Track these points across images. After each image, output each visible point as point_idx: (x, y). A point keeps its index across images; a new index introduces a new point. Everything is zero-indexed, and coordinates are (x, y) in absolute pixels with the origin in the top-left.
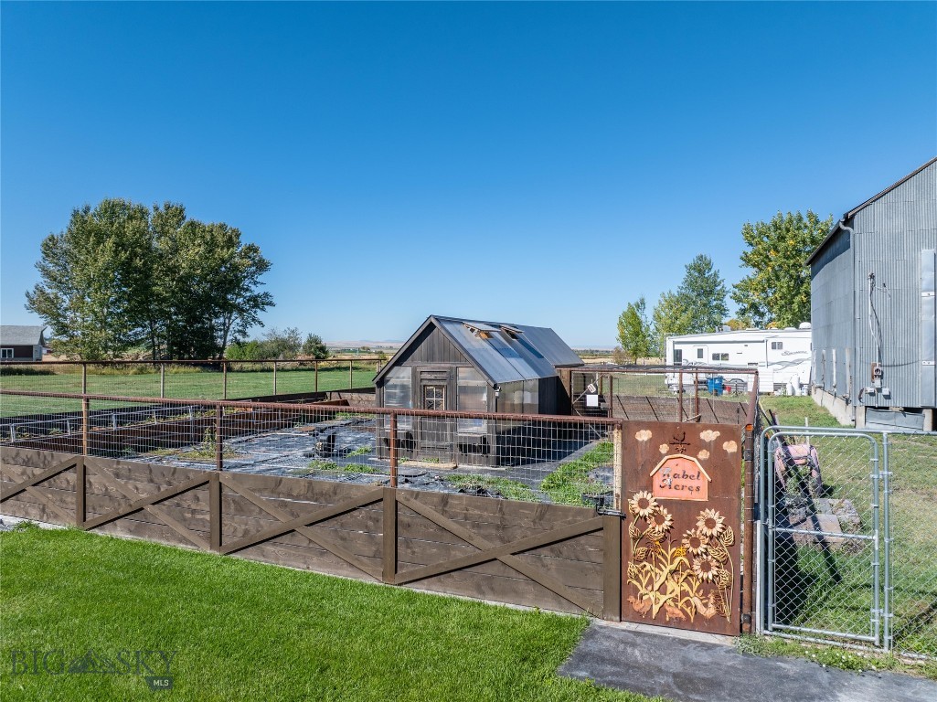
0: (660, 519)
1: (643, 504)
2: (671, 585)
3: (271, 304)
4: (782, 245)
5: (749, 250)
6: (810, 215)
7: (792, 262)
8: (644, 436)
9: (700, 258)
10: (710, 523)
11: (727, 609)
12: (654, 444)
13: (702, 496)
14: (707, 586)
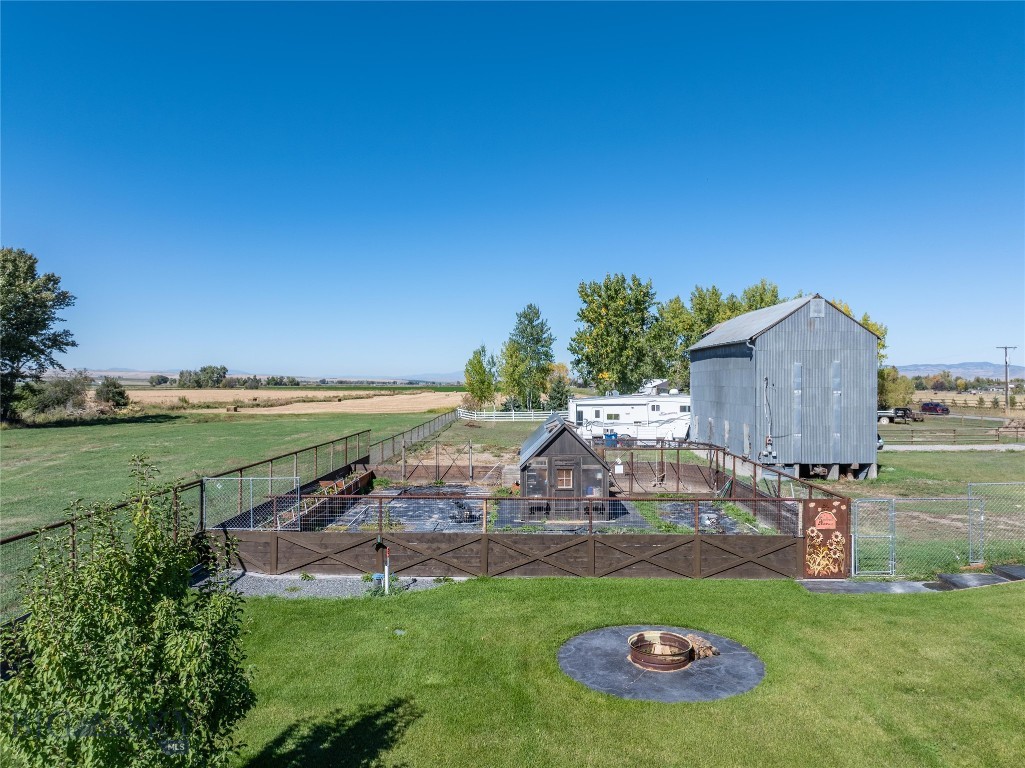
0: (818, 537)
1: (813, 532)
2: (822, 562)
3: (74, 344)
4: (613, 305)
5: (584, 306)
6: (634, 279)
7: (621, 320)
8: (812, 505)
9: (530, 307)
10: (837, 537)
11: (842, 569)
12: (816, 508)
13: (833, 527)
14: (835, 561)
